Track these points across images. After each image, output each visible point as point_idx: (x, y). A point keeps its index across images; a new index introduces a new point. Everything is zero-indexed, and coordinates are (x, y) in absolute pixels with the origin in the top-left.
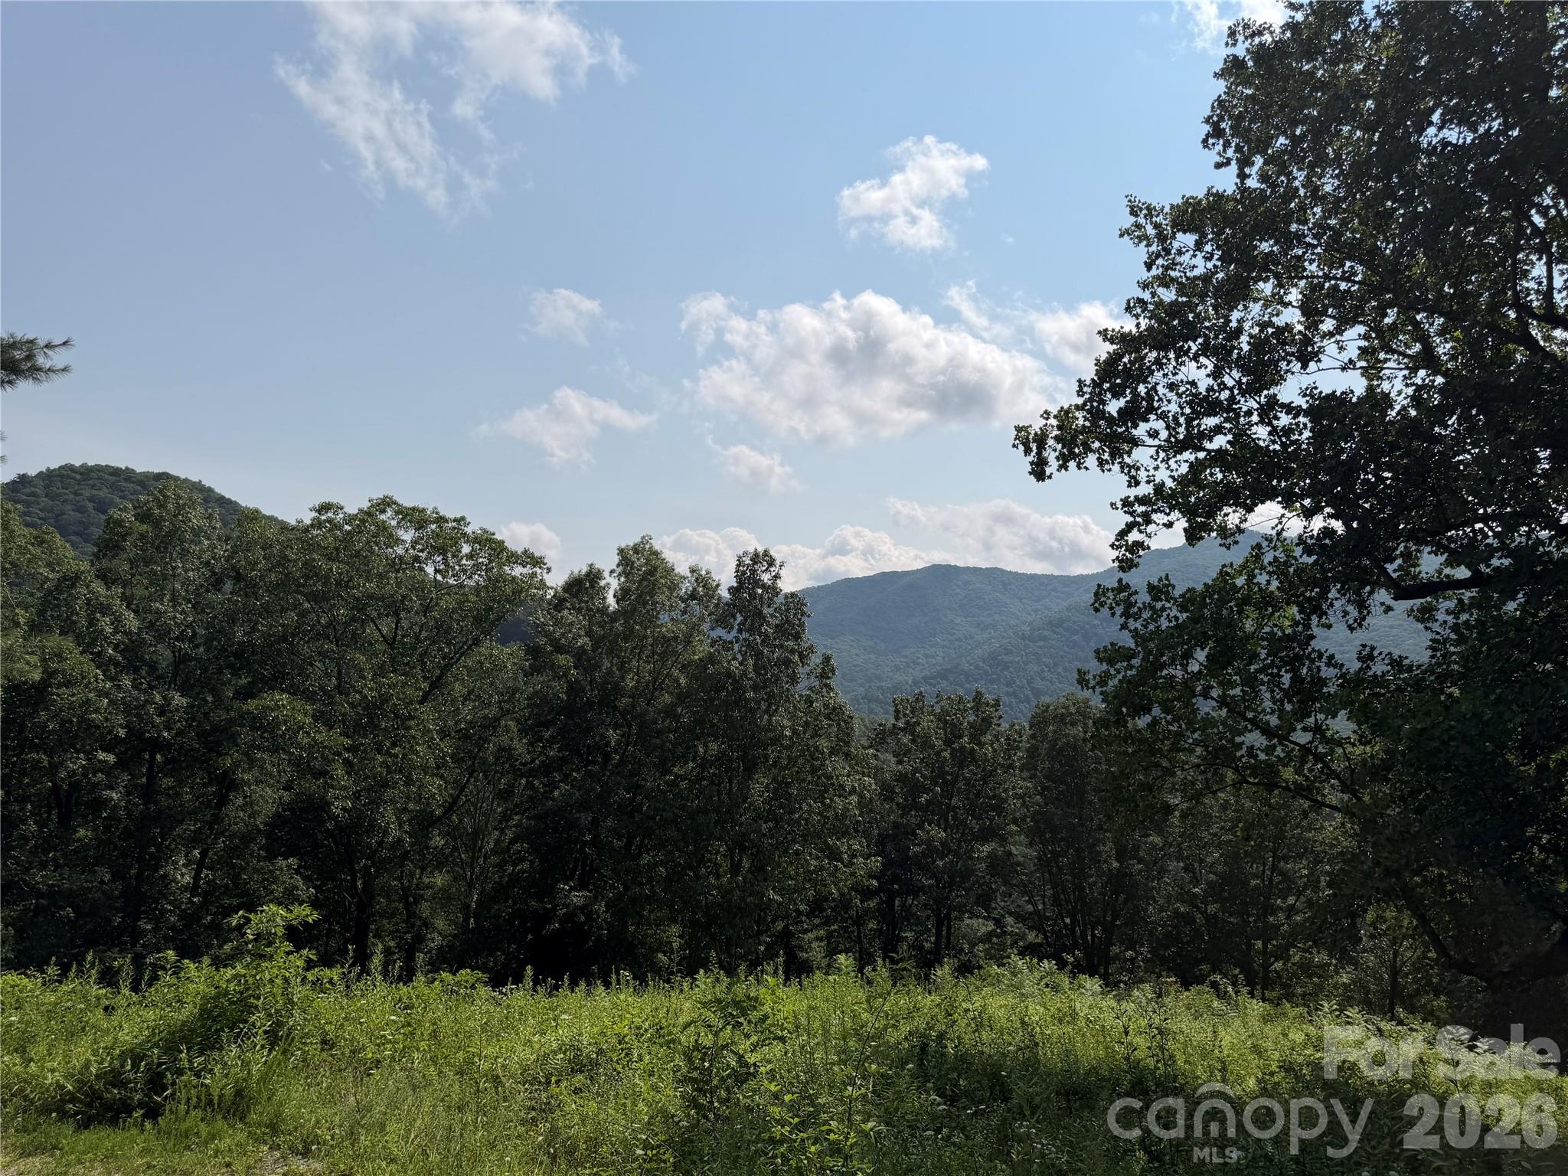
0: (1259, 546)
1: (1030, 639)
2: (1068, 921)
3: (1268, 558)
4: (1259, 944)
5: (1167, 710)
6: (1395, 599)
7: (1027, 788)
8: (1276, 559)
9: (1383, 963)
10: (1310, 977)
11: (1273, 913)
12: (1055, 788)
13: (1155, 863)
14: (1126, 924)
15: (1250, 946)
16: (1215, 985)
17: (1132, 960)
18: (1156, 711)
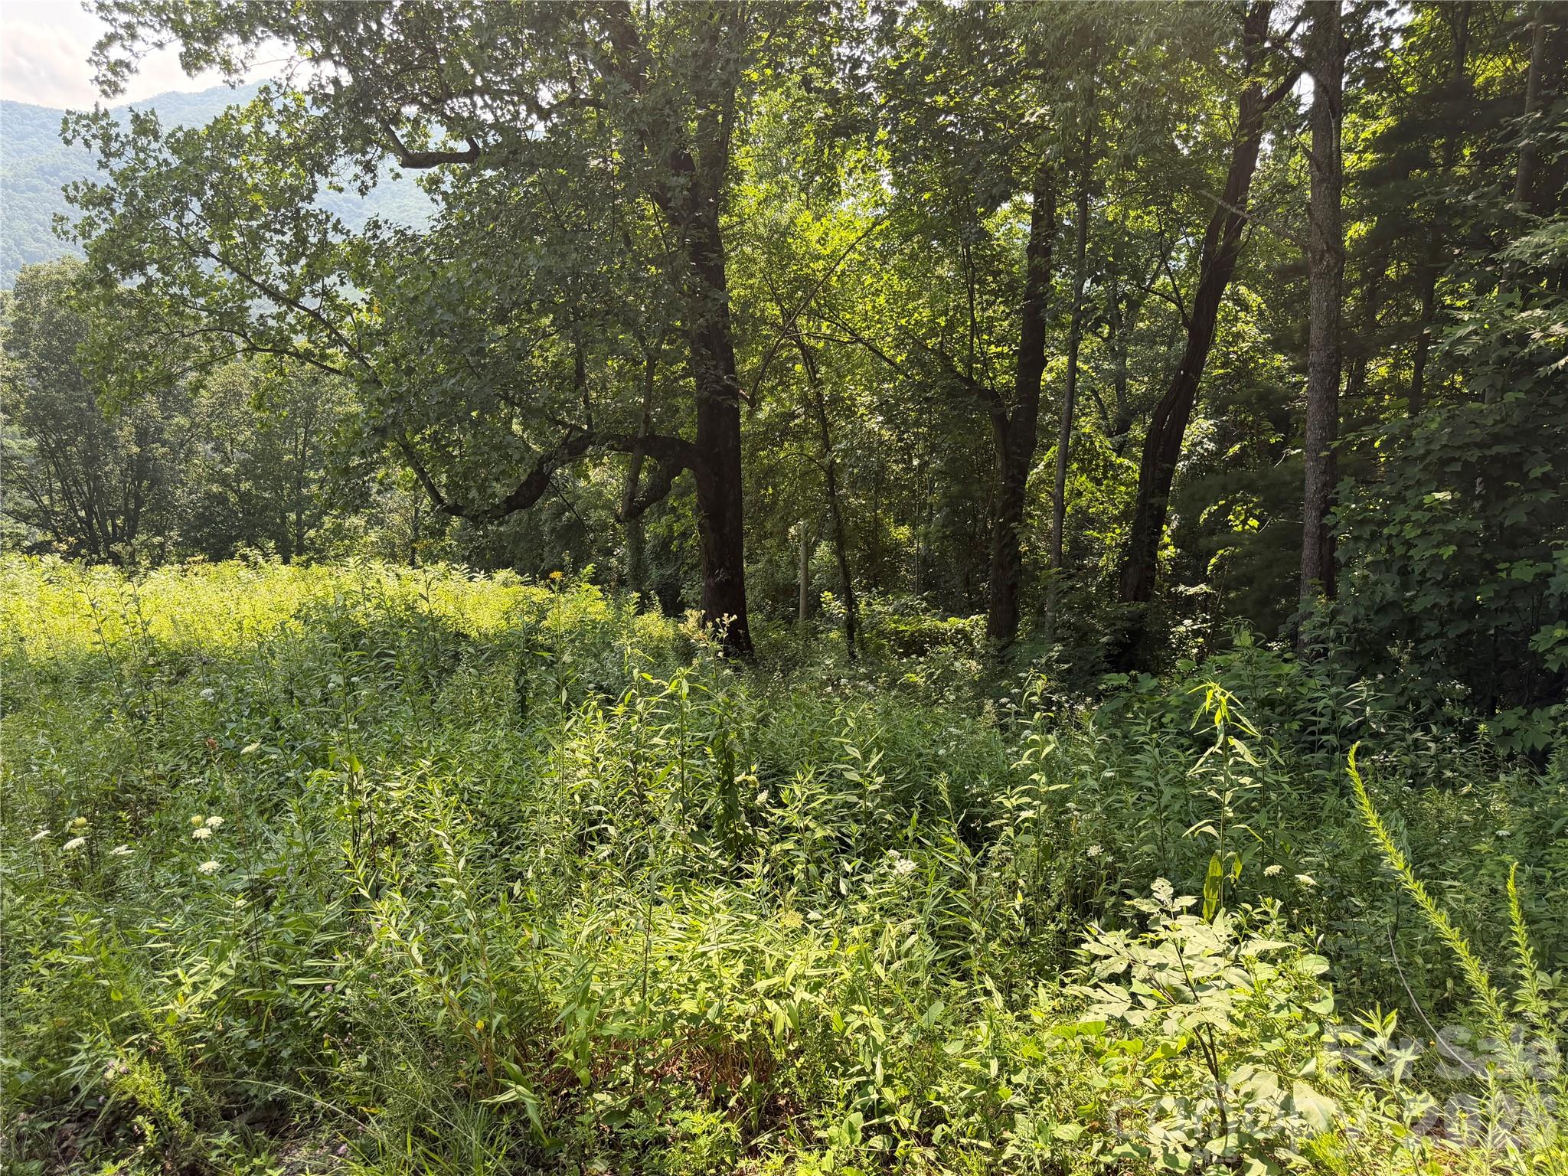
0: (267, 90)
1: (15, 188)
2: (82, 514)
3: (277, 105)
4: (293, 516)
5: (164, 270)
6: (403, 165)
7: (17, 370)
8: (286, 108)
9: (406, 520)
10: (342, 540)
11: (307, 485)
12: (55, 369)
13: (182, 445)
14: (152, 510)
15: (284, 518)
16: (245, 558)
17: (162, 545)
18: (152, 270)
